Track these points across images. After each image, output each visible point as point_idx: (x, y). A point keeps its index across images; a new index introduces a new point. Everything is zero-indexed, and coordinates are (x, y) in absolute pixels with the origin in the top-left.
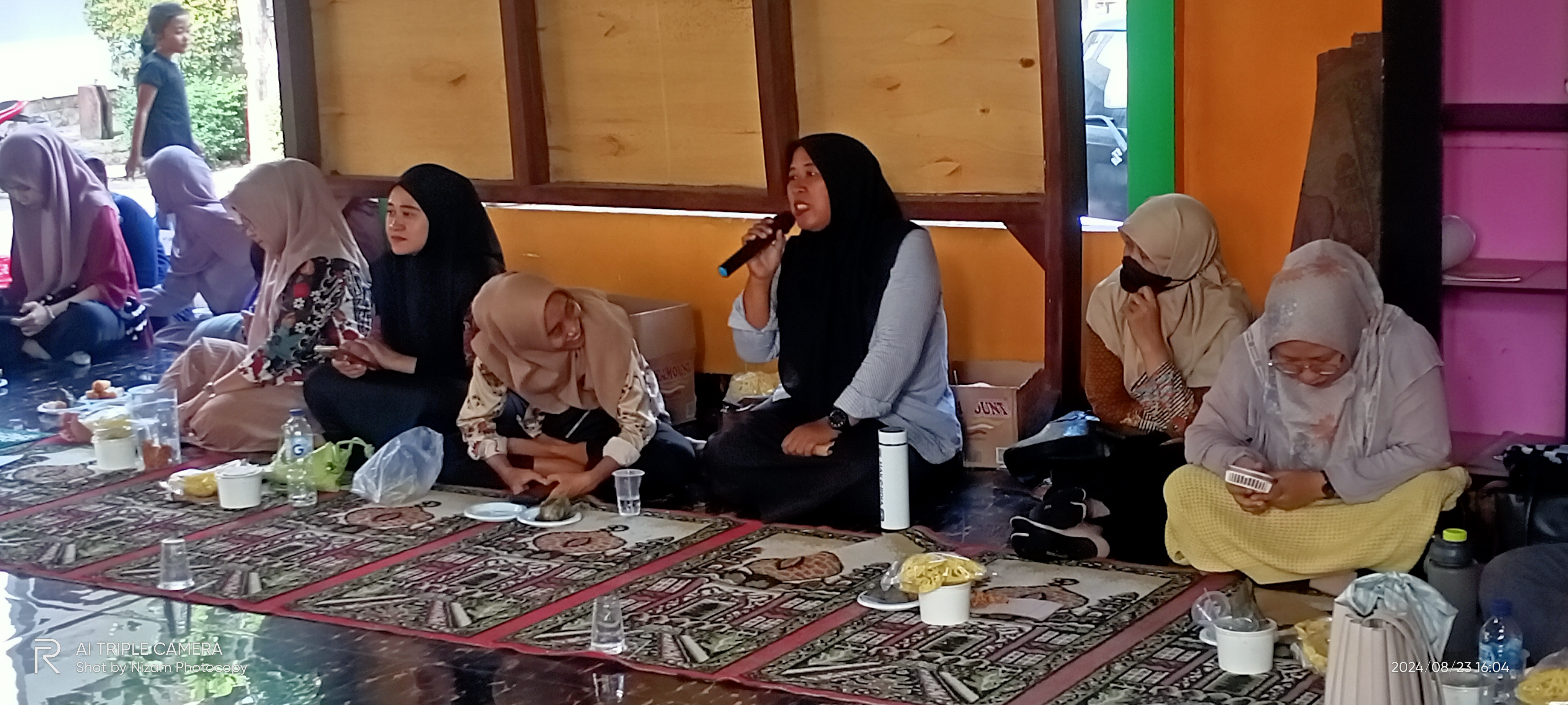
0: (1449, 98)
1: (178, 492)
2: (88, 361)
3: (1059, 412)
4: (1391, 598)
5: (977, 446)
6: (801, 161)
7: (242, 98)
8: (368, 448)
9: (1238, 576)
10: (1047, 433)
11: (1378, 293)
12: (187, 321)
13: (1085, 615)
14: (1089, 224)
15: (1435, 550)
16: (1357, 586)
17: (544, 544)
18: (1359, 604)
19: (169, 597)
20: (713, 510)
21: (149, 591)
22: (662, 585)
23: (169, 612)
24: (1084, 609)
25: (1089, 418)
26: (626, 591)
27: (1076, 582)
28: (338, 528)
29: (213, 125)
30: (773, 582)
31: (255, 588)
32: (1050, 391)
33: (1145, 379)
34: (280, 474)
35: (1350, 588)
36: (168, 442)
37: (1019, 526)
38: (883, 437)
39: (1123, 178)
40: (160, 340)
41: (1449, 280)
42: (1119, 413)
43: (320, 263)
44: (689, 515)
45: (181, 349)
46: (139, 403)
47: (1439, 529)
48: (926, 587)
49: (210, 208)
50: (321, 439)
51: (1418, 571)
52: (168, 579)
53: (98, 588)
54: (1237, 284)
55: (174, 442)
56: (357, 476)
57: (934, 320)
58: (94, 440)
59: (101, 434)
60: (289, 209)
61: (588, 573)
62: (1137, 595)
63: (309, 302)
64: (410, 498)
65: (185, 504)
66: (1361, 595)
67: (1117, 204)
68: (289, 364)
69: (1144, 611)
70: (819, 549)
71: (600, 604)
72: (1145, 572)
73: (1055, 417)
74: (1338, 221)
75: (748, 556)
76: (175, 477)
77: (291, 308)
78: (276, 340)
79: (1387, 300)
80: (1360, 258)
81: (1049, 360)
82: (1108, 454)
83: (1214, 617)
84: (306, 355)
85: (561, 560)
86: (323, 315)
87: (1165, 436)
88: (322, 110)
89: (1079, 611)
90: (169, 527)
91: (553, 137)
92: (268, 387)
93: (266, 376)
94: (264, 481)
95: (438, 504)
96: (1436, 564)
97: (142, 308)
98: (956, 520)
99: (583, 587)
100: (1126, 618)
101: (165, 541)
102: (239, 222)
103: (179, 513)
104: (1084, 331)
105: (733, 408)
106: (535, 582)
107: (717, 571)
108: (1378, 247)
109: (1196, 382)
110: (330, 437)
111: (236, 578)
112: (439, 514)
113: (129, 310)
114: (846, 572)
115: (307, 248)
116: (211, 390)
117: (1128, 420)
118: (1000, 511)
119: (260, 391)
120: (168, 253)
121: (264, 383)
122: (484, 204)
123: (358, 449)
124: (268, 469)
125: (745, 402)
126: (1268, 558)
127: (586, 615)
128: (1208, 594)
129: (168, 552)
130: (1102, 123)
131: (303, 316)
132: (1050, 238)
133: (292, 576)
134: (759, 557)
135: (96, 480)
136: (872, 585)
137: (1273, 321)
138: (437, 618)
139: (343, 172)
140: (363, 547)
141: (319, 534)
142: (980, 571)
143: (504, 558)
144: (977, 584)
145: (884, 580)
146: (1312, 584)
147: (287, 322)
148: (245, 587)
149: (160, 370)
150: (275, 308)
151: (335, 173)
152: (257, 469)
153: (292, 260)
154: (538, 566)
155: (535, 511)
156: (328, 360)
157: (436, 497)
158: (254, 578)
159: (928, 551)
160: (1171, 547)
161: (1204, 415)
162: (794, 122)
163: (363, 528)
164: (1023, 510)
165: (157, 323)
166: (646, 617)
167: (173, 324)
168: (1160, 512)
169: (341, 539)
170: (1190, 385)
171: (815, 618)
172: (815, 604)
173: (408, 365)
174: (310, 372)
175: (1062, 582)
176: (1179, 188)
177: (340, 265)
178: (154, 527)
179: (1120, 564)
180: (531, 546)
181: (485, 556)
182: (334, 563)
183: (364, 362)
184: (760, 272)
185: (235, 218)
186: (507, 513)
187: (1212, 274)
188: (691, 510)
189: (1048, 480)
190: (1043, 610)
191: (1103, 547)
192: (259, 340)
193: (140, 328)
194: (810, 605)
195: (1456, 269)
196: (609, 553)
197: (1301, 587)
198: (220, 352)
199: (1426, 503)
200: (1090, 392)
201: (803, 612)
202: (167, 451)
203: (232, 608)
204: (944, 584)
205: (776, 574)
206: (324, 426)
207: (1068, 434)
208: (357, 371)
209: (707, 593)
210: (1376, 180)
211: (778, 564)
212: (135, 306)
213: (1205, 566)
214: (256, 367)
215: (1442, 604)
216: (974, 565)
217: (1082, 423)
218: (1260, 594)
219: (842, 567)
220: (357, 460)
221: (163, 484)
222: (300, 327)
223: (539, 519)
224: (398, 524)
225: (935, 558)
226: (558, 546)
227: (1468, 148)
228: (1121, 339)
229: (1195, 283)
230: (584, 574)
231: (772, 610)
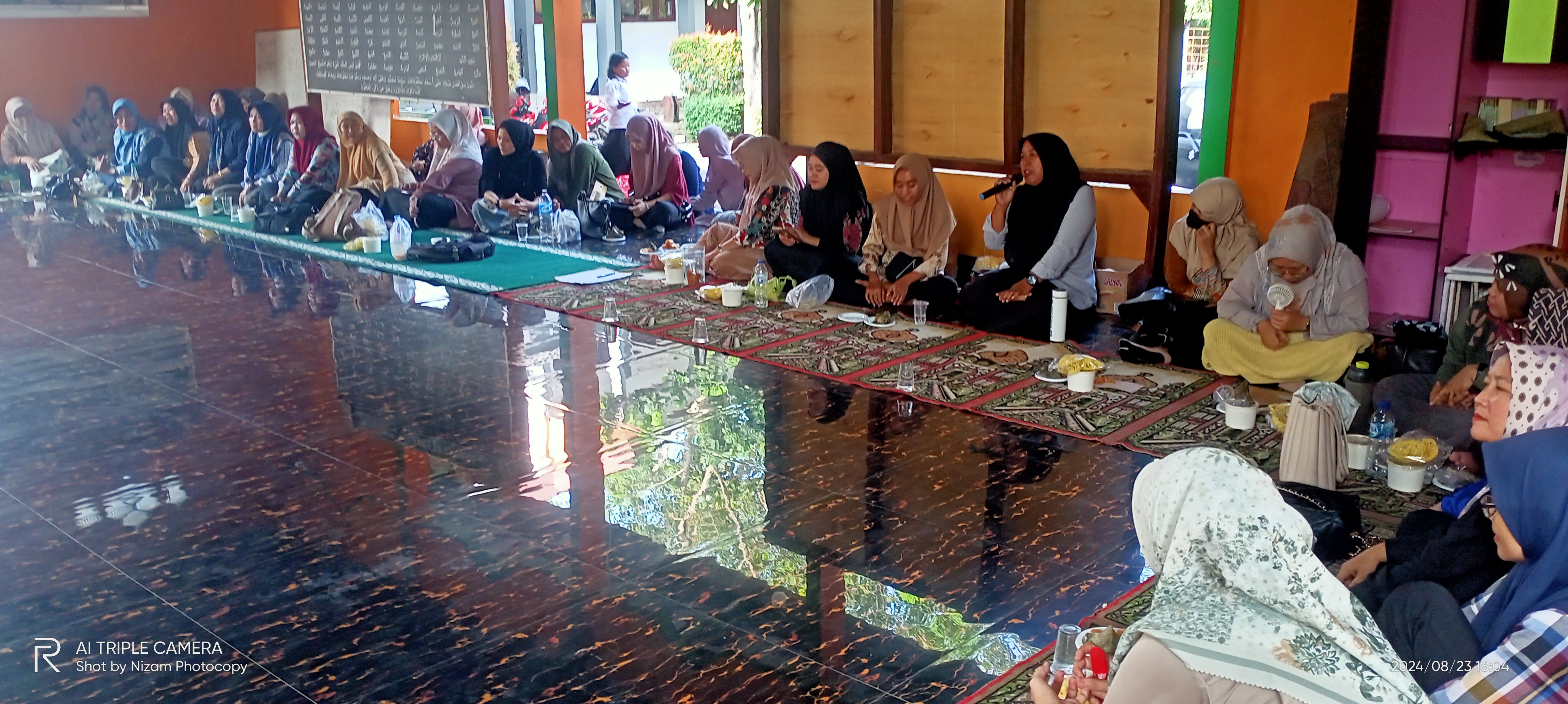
0: (1382, 131)
1: (703, 296)
2: (663, 230)
3: (1150, 286)
4: (1324, 396)
5: (1104, 302)
6: (1027, 148)
7: (741, 105)
8: (794, 282)
9: (1240, 379)
10: (1143, 297)
11: (1333, 236)
12: (711, 212)
13: (1155, 392)
14: (1175, 189)
15: (1351, 373)
16: (1306, 387)
17: (877, 335)
18: (1306, 397)
19: (697, 346)
20: (962, 325)
21: (687, 342)
22: (934, 360)
23: (697, 353)
24: (1155, 389)
25: (1166, 291)
26: (916, 361)
27: (1152, 375)
28: (777, 319)
29: (727, 118)
30: (991, 363)
31: (737, 345)
32: (1146, 276)
33: (1200, 272)
34: (751, 292)
35: (1302, 388)
36: (700, 272)
37: (1123, 344)
38: (1055, 293)
39: (1196, 166)
40: (698, 223)
41: (1372, 229)
42: (1182, 290)
43: (776, 189)
44: (951, 327)
45: (707, 228)
46: (687, 252)
47: (1354, 362)
48: (1072, 371)
49: (726, 157)
50: (771, 275)
51: (1340, 382)
52: (697, 337)
53: (663, 339)
54: (1253, 225)
55: (702, 272)
56: (789, 295)
57: (1090, 232)
58: (665, 268)
59: (669, 266)
60: (763, 160)
61: (898, 351)
62: (1184, 384)
63: (769, 207)
64: (812, 308)
65: (706, 302)
66: (1308, 392)
67: (1189, 180)
68: (757, 237)
69: (1187, 392)
70: (1016, 348)
71: (903, 367)
72: (1189, 372)
73: (1147, 289)
74: (1313, 193)
75: (979, 349)
76: (702, 289)
77: (760, 209)
78: (752, 225)
79: (1338, 240)
80: (1323, 215)
81: (1147, 259)
82: (1175, 309)
83: (1225, 398)
84: (766, 233)
85: (885, 344)
86: (775, 214)
87: (1207, 302)
88: (781, 112)
89: (1152, 390)
90: (698, 313)
91: (895, 129)
92: (747, 249)
93: (746, 242)
94: (743, 294)
95: (825, 311)
96: (1350, 379)
97: (690, 206)
98: (1090, 339)
99: (895, 358)
100: (1177, 395)
101: (696, 319)
102: (738, 165)
103: (703, 306)
104: (1167, 245)
105: (976, 274)
106: (871, 353)
107: (963, 355)
108: (1334, 208)
109: (1227, 276)
110: (776, 274)
111: (728, 340)
112: (826, 316)
113: (684, 207)
114: (1030, 361)
115: (770, 181)
116: (720, 248)
117: (1187, 293)
118: (1114, 336)
119: (742, 250)
120: (704, 180)
121: (745, 246)
122: (856, 163)
123: (789, 282)
124: (746, 288)
125: (983, 271)
126: (1257, 369)
127: (895, 371)
128: (1223, 386)
129: (697, 325)
130: (1185, 136)
131: (766, 214)
132: (1154, 194)
133: (755, 340)
134: (985, 350)
135: (665, 288)
136: (1043, 368)
137: (1272, 246)
138: (823, 367)
139: (790, 143)
140: (789, 330)
141: (768, 321)
142: (1101, 366)
143: (856, 340)
144: (1098, 372)
145: (1050, 366)
146: (1280, 386)
147: (758, 217)
148: (732, 344)
149: (697, 237)
150: (753, 209)
151: (786, 144)
152: (740, 288)
153: (763, 186)
154: (873, 346)
155: (873, 319)
156: (777, 236)
157: (826, 308)
158: (737, 340)
159: (1074, 353)
160: (1205, 360)
161: (1229, 294)
162: (1021, 128)
163: (788, 320)
164: (1127, 336)
165: (697, 214)
166: (925, 375)
167: (704, 215)
168: (1200, 342)
169: (778, 325)
170: (1224, 277)
171: (1012, 383)
172: (1012, 375)
173: (815, 242)
174: (768, 243)
175: (1145, 374)
176: (1226, 174)
177: (786, 190)
178: (691, 312)
179: (1176, 368)
180: (870, 335)
181: (848, 339)
182: (775, 336)
183: (794, 238)
184: (1001, 202)
185: (736, 163)
186: (858, 318)
187: (1239, 219)
188: (951, 324)
189: (1141, 322)
190: (1133, 388)
191: (1168, 358)
192: (744, 225)
193: (688, 216)
194: (1009, 376)
195: (1378, 224)
196: (909, 342)
197: (1274, 387)
198: (726, 229)
199: (1350, 347)
200: (1168, 276)
201: (1006, 379)
202: (699, 276)
203: (726, 354)
204: (1082, 371)
205: (993, 359)
206: (773, 269)
207: (1154, 298)
208: (790, 242)
209: (957, 365)
210: (1337, 173)
211: (995, 354)
212: (687, 205)
213: (1222, 371)
214: (742, 238)
215: (1352, 400)
216: (1098, 362)
217: (1162, 293)
218: (1251, 389)
219: (1028, 358)
220: (788, 287)
221: (696, 292)
222: (764, 219)
223: (875, 322)
224: (807, 320)
225: (1078, 357)
226: (884, 337)
227: (1390, 159)
228: (1187, 251)
229: (1229, 225)
230: (895, 351)
231: (990, 377)
